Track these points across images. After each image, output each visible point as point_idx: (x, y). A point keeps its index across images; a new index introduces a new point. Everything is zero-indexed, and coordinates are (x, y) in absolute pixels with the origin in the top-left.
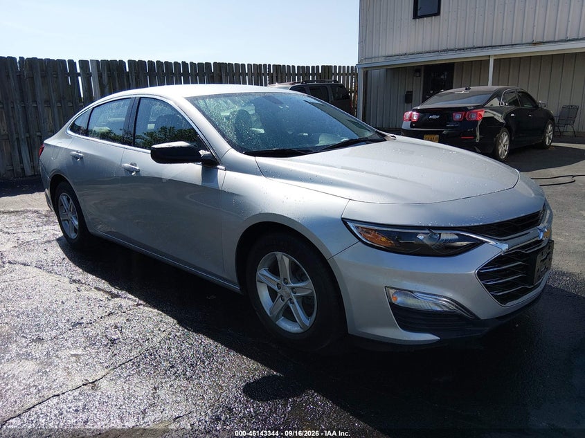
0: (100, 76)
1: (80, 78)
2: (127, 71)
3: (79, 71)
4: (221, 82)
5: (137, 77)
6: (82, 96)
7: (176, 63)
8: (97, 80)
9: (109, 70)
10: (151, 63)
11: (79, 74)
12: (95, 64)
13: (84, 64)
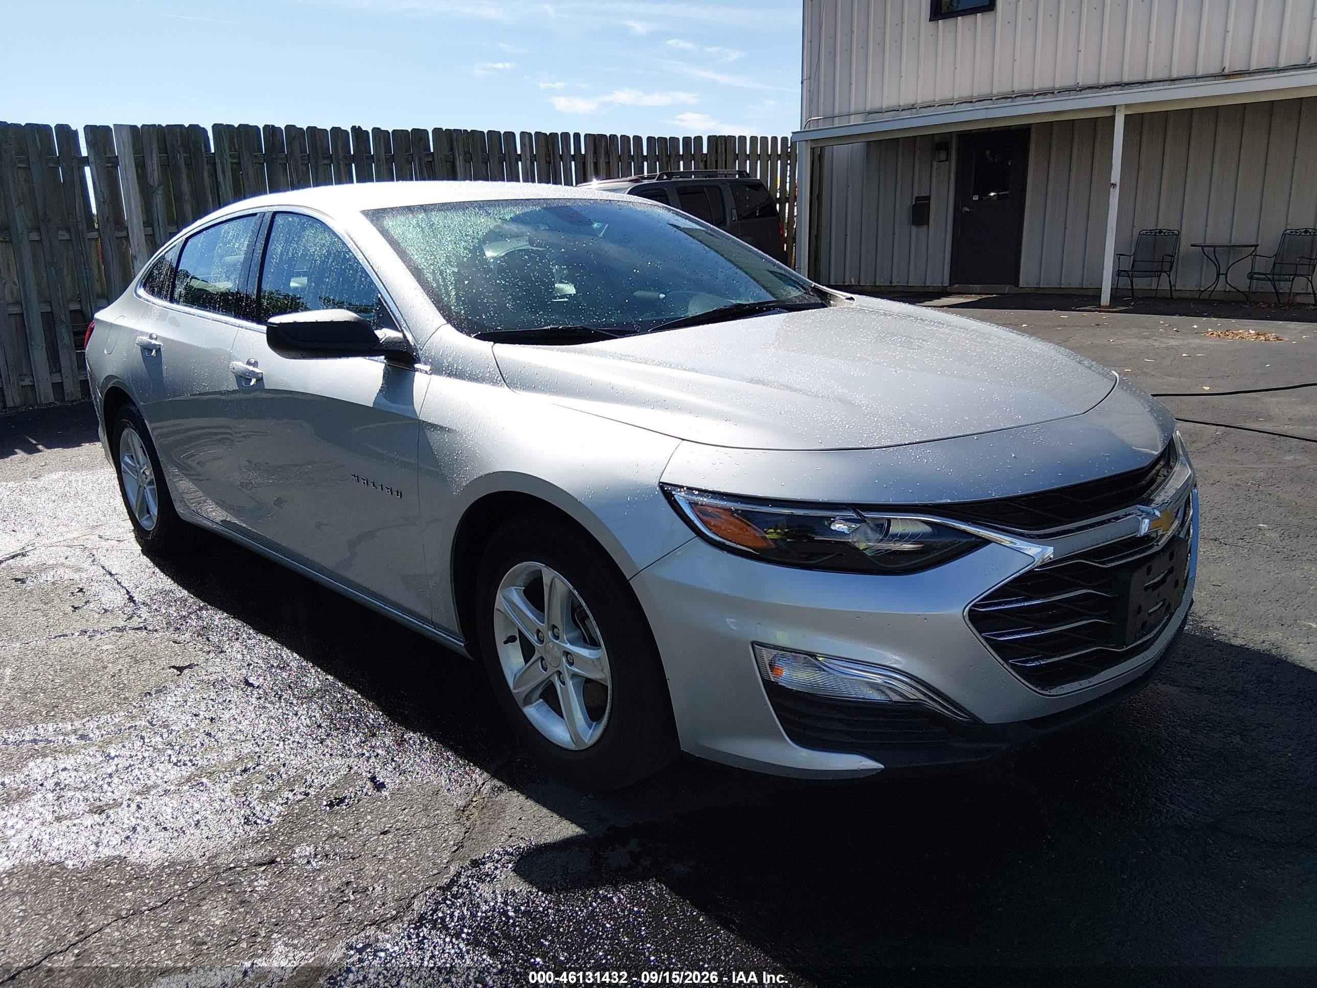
0: (141, 166)
1: (87, 170)
2: (213, 151)
3: (84, 152)
4: (452, 176)
5: (237, 167)
6: (94, 211)
7: (336, 130)
8: (132, 174)
9: (164, 149)
10: (271, 130)
11: (86, 161)
12: (127, 136)
13: (98, 134)
